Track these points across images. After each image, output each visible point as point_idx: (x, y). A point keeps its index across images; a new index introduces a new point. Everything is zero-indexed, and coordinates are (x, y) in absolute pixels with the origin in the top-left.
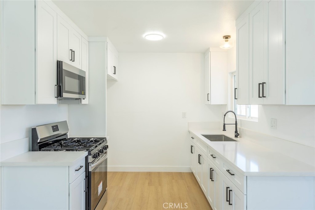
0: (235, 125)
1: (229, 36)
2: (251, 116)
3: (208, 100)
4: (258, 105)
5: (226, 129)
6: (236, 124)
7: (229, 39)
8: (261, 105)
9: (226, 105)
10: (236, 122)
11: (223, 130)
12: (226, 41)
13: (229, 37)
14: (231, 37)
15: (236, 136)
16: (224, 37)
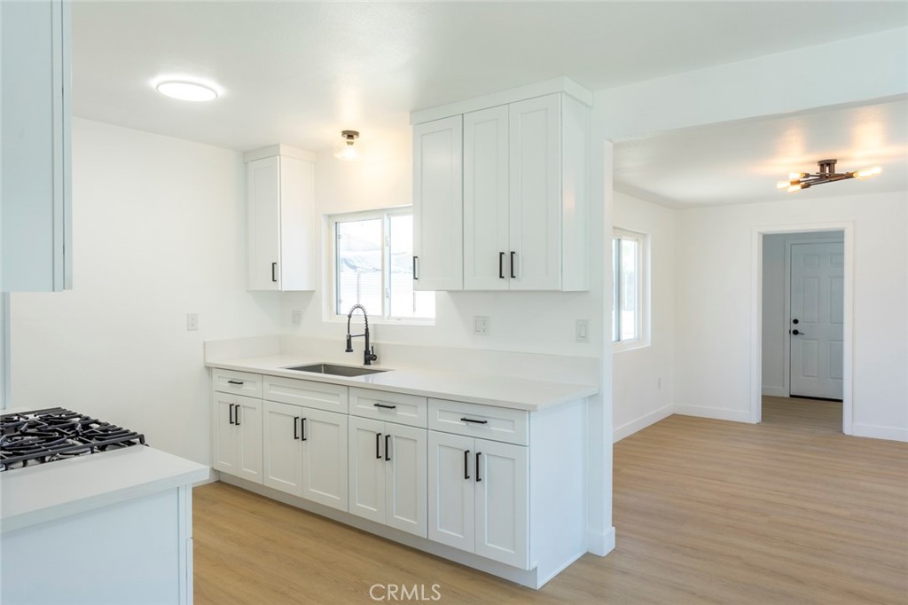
0: (364, 337)
1: (357, 133)
2: (392, 315)
3: (274, 280)
4: (434, 292)
5: (353, 348)
6: (367, 335)
7: (356, 140)
8: (445, 292)
9: (313, 291)
10: (367, 330)
11: (347, 351)
12: (348, 143)
13: (355, 136)
14: (360, 135)
15: (367, 362)
16: (344, 133)
